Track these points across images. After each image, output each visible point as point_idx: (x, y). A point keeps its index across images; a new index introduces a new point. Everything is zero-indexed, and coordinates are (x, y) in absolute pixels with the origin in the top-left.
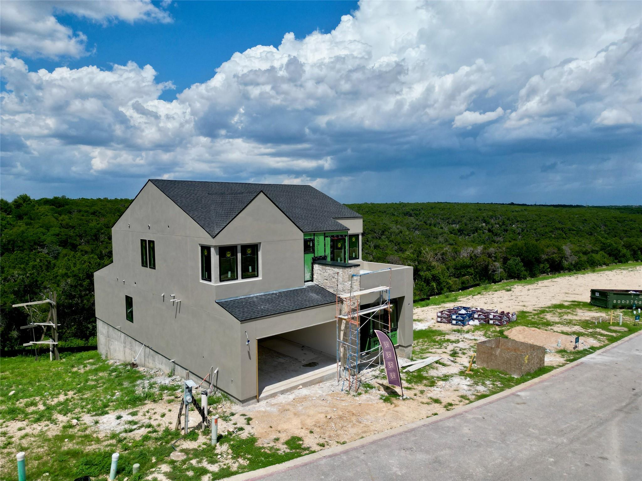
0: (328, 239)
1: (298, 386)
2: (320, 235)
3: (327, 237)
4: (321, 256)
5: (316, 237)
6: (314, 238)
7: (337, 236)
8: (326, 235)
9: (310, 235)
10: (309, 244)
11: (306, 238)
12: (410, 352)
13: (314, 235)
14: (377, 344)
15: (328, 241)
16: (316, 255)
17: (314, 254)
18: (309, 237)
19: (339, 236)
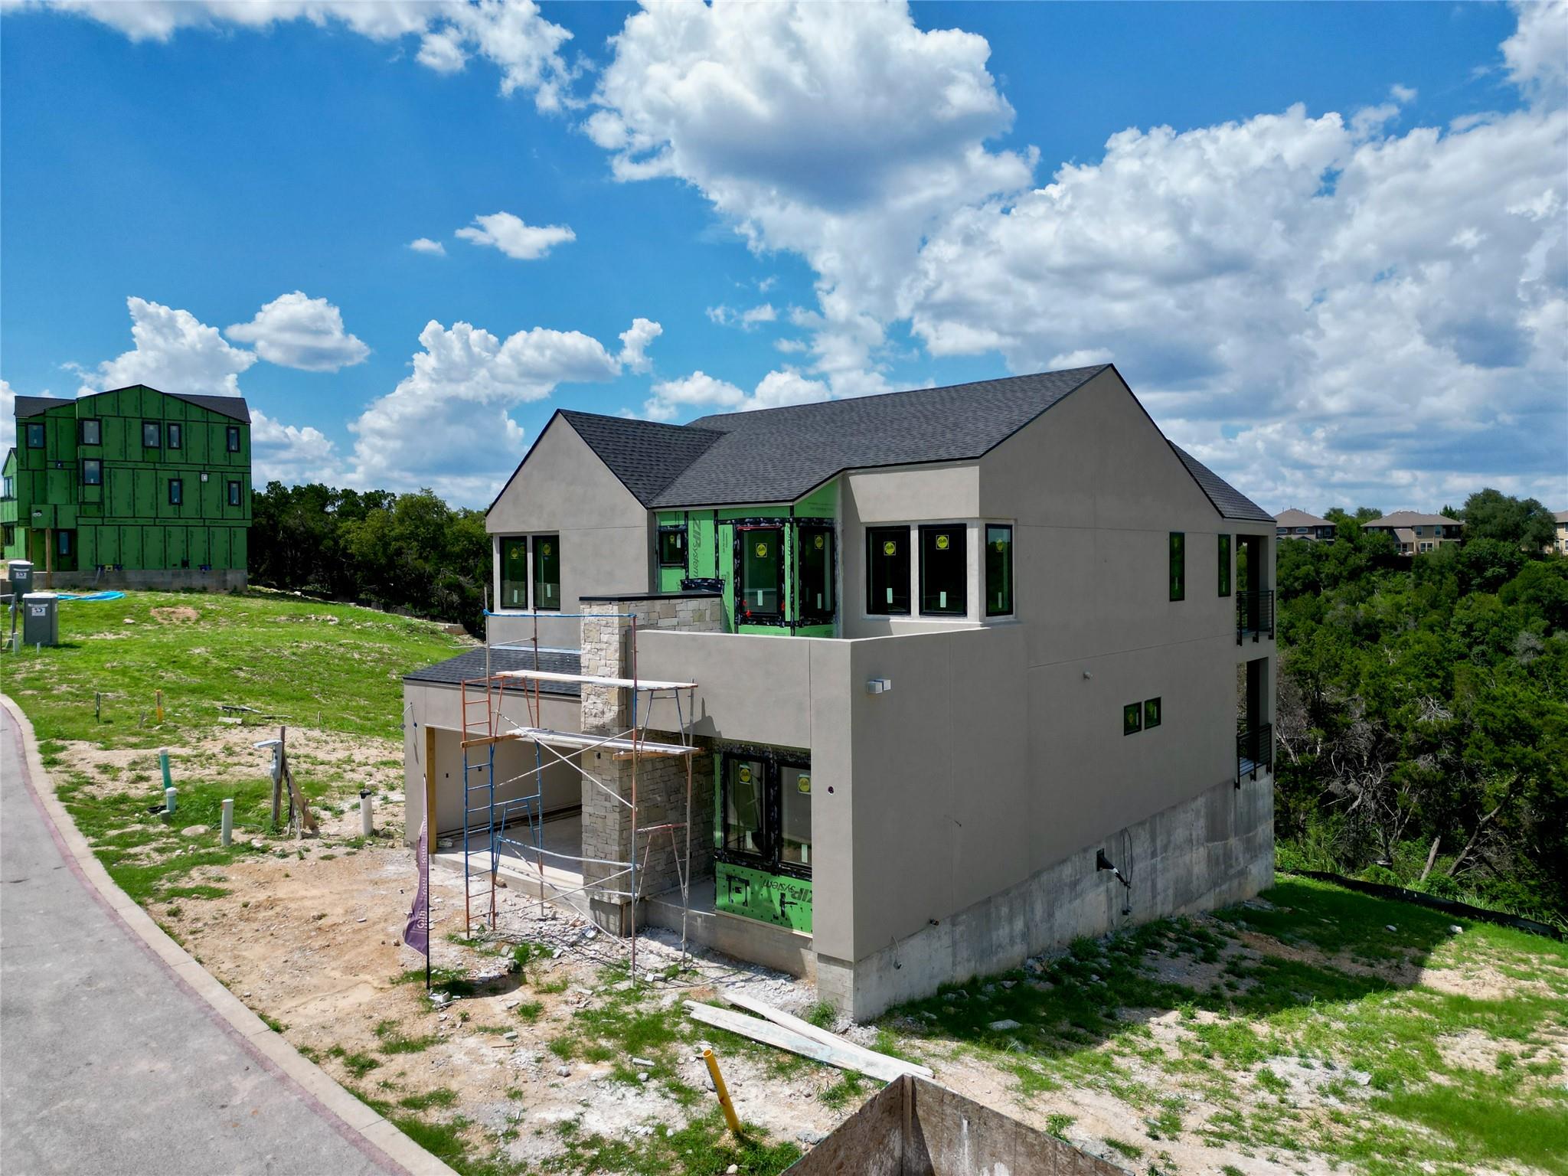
0: (727, 531)
2: (703, 516)
3: (724, 522)
4: (705, 580)
5: (691, 523)
6: (687, 525)
7: (756, 521)
8: (721, 517)
9: (676, 516)
10: (672, 540)
11: (664, 523)
12: (841, 990)
13: (686, 515)
14: (738, 891)
15: (725, 536)
16: (691, 577)
17: (687, 571)
18: (673, 523)
19: (760, 522)
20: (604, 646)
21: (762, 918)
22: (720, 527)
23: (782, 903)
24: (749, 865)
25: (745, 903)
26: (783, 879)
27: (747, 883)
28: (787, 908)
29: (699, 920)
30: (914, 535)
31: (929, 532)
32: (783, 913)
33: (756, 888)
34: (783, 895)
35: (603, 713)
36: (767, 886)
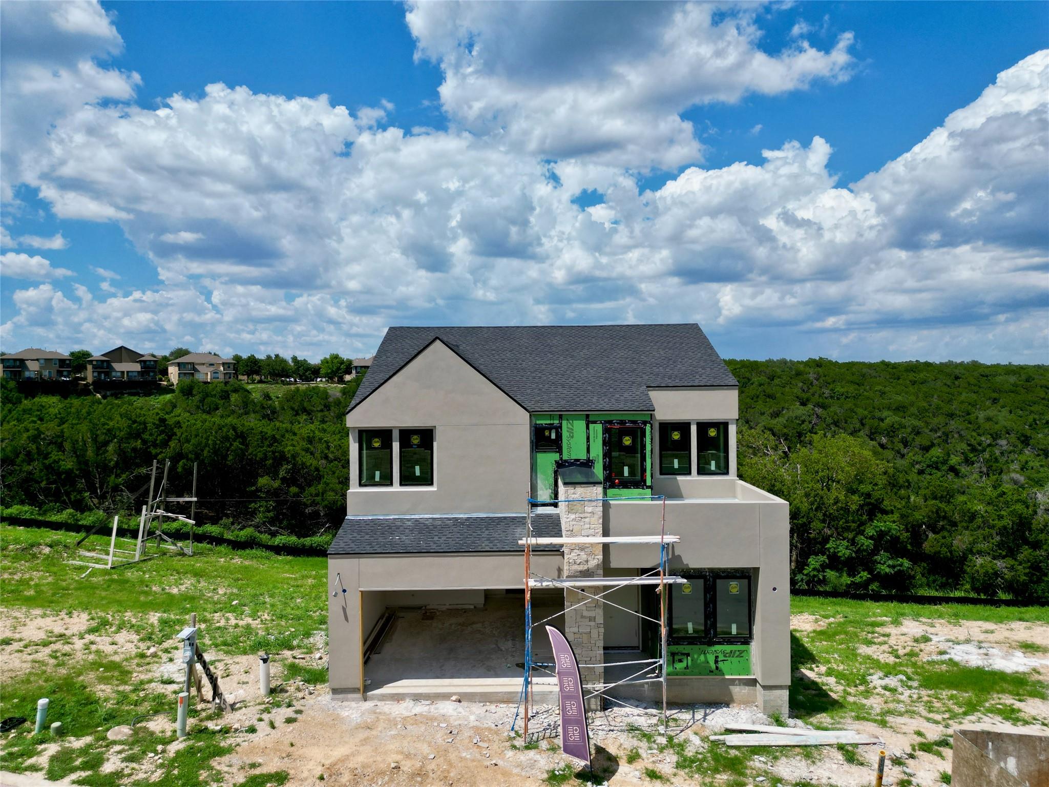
0: (597, 428)
1: (451, 695)
2: (578, 418)
3: (595, 422)
4: (578, 460)
5: (564, 423)
6: (561, 424)
7: (622, 422)
8: (591, 419)
9: (551, 417)
10: (547, 433)
11: (538, 422)
12: (780, 702)
13: (561, 417)
14: (680, 661)
15: (595, 432)
16: (565, 457)
17: (561, 453)
18: (548, 422)
19: (626, 423)
20: (589, 515)
21: (700, 674)
22: (591, 426)
23: (716, 662)
24: (690, 644)
25: (687, 668)
26: (718, 648)
27: (688, 655)
28: (720, 665)
29: (646, 686)
30: (694, 429)
31: (703, 427)
32: (717, 668)
33: (696, 656)
34: (717, 657)
35: (587, 561)
36: (704, 653)
